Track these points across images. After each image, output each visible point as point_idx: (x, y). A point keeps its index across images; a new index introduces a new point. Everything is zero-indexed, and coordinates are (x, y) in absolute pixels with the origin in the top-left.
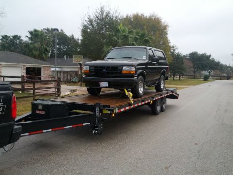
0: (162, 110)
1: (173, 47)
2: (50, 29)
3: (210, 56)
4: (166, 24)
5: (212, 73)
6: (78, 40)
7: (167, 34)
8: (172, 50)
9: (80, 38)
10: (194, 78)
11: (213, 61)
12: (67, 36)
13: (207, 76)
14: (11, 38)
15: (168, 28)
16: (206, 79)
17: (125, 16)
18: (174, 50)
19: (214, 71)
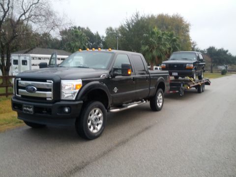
0: (203, 91)
1: (193, 43)
2: (77, 27)
3: (227, 51)
4: (187, 23)
5: (229, 67)
6: (103, 37)
7: (188, 31)
8: (192, 46)
9: (105, 35)
10: (212, 72)
11: (230, 56)
12: (92, 34)
13: (224, 70)
14: (41, 35)
15: (190, 27)
16: (223, 73)
17: (150, 16)
18: (194, 46)
19: (231, 65)
